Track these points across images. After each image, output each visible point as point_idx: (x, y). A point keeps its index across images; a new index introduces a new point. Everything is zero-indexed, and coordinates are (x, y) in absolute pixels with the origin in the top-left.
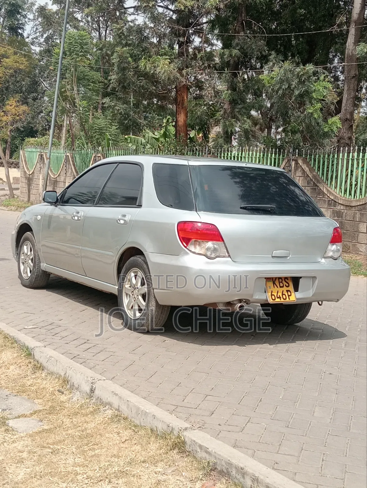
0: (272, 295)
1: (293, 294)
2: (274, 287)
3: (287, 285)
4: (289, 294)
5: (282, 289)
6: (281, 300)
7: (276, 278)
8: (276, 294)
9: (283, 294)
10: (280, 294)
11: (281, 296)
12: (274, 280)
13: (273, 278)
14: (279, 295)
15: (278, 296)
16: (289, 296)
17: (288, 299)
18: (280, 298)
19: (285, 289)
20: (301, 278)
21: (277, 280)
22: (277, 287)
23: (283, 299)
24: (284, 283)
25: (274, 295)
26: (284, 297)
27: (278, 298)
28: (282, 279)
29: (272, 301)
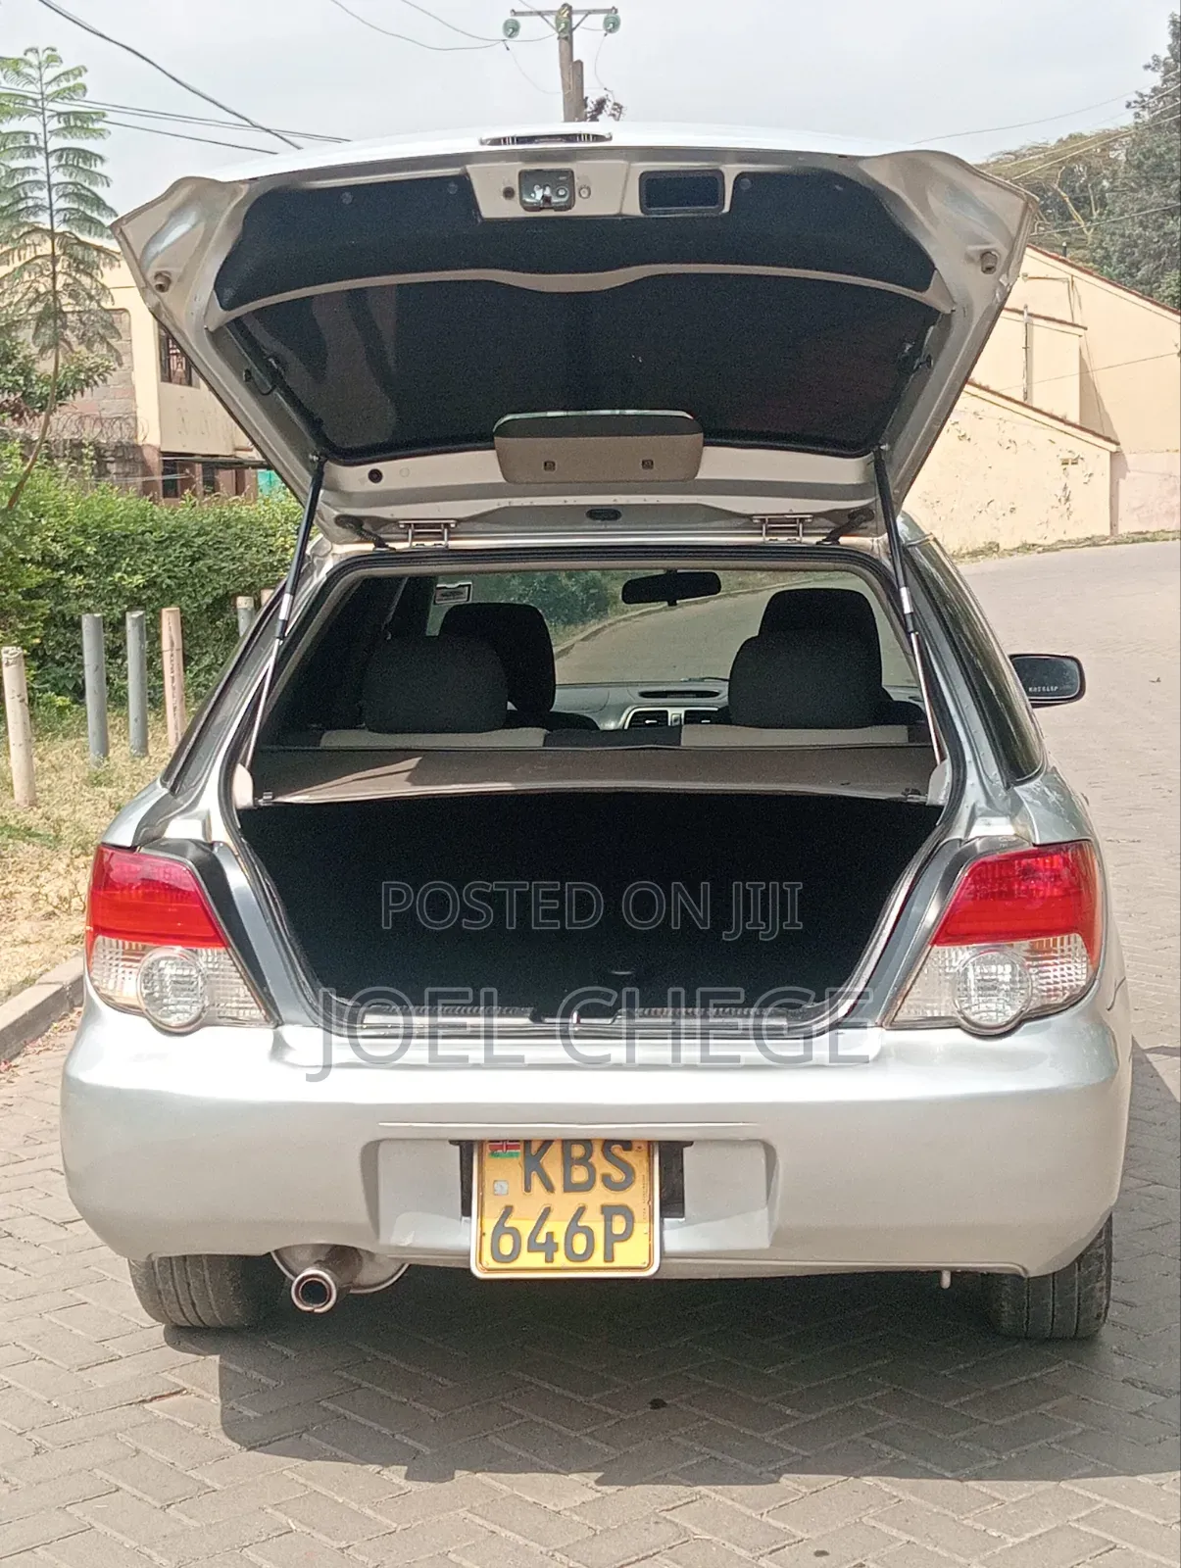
0: (500, 1229)
1: (641, 1228)
2: (528, 1189)
3: (618, 1176)
4: (619, 1225)
5: (577, 1199)
6: (549, 1259)
7: (547, 1143)
8: (526, 1228)
9: (574, 1228)
10: (557, 1227)
11: (560, 1238)
12: (535, 1147)
13: (528, 1143)
14: (550, 1235)
15: (541, 1239)
16: (611, 1239)
17: (597, 1259)
18: (549, 1248)
19: (599, 1196)
20: (690, 1143)
21: (555, 1151)
22: (550, 1188)
23: (570, 1254)
24: (602, 1166)
25: (515, 1233)
26: (580, 1243)
27: (533, 1247)
28: (587, 1143)
29: (488, 1260)
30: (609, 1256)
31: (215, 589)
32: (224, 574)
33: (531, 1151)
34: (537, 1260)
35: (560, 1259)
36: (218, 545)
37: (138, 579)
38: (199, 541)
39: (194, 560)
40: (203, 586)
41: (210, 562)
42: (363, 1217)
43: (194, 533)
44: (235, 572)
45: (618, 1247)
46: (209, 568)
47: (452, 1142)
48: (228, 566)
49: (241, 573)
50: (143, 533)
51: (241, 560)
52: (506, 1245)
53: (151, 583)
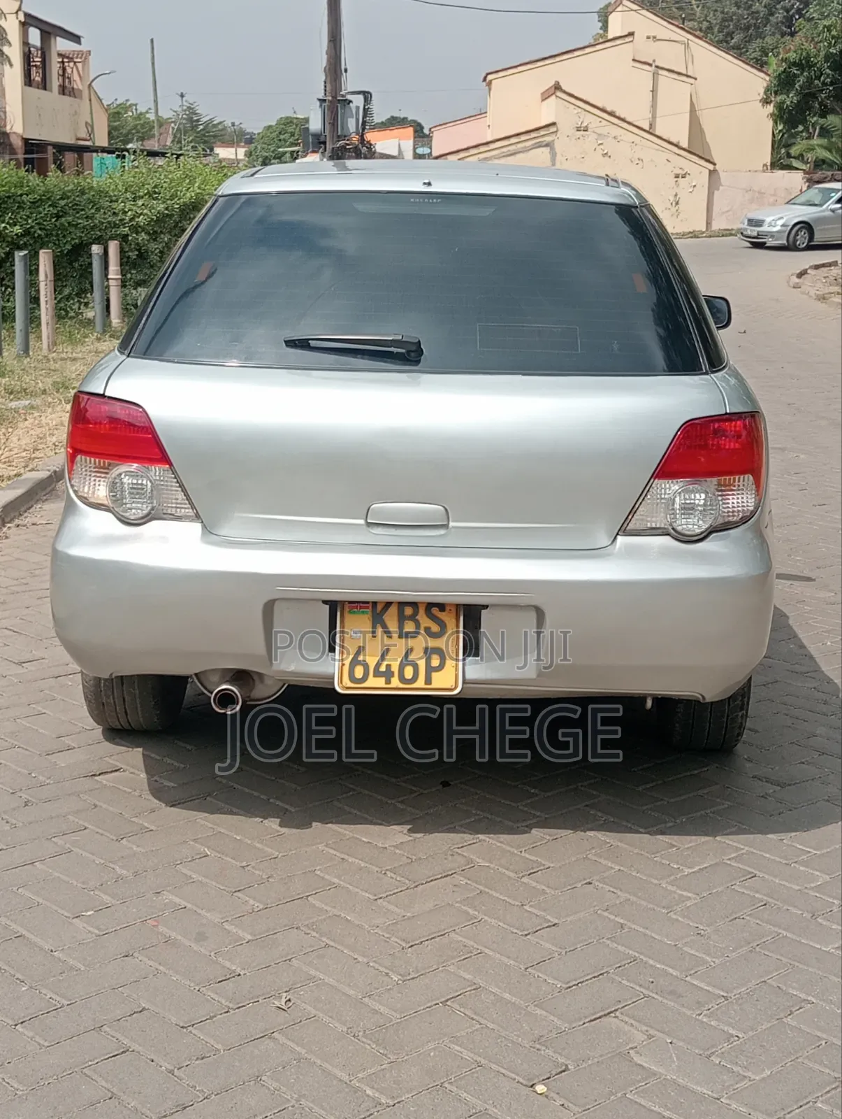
0: (354, 663)
1: (450, 663)
3: (435, 628)
4: (435, 662)
6: (388, 682)
7: (388, 605)
8: (372, 661)
9: (405, 662)
11: (395, 668)
12: (379, 608)
13: (375, 604)
14: (388, 666)
15: (383, 669)
16: (430, 670)
17: (420, 682)
18: (388, 675)
20: (486, 607)
21: (393, 610)
23: (402, 678)
24: (425, 621)
25: (365, 664)
26: (409, 671)
27: (377, 673)
28: (414, 605)
29: (348, 683)
30: (428, 680)
31: (73, 239)
32: (80, 229)
33: (377, 610)
34: (380, 682)
35: (395, 682)
36: (76, 207)
37: (17, 230)
38: (63, 203)
39: (58, 217)
40: (64, 236)
41: (70, 219)
42: (261, 649)
43: (58, 197)
44: (88, 227)
45: (434, 675)
46: (69, 223)
47: (325, 602)
48: (83, 222)
49: (92, 228)
50: (21, 195)
51: (92, 218)
52: (359, 672)
53: (27, 233)
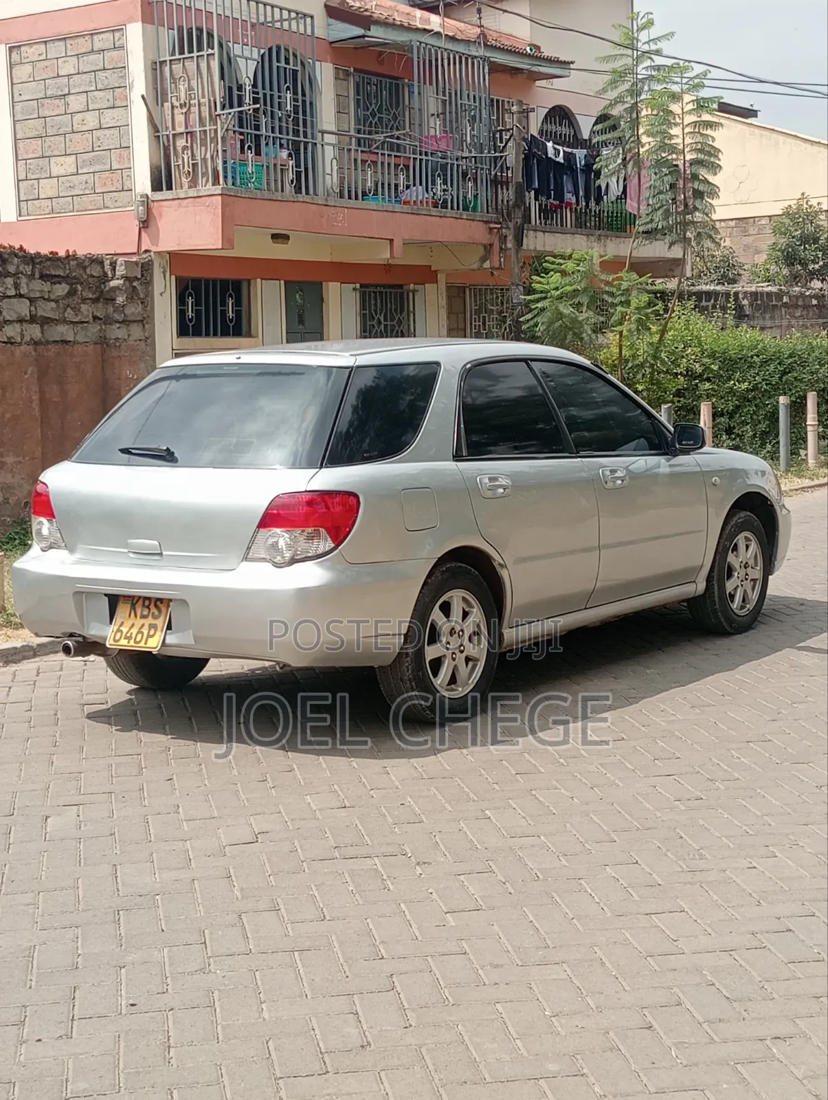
0: (119, 630)
1: (158, 633)
2: (130, 616)
3: (157, 613)
4: (152, 632)
5: (143, 621)
6: (129, 642)
7: (140, 597)
8: (125, 631)
9: (139, 632)
10: (134, 631)
11: (134, 636)
12: (136, 600)
13: (134, 597)
14: (131, 634)
15: (129, 635)
16: (148, 637)
17: (142, 644)
18: (129, 638)
19: (150, 620)
21: (141, 601)
22: (136, 616)
23: (135, 642)
24: (153, 610)
25: (122, 632)
27: (125, 638)
28: (149, 599)
29: (112, 642)
30: (145, 643)
31: (797, 392)
32: (805, 382)
33: (133, 600)
34: (125, 642)
35: (132, 643)
36: (803, 364)
37: (745, 386)
38: (790, 360)
39: (784, 373)
40: (790, 390)
41: (795, 375)
42: (76, 620)
43: (786, 356)
44: (812, 381)
45: (149, 640)
46: (795, 378)
47: (106, 595)
48: (807, 377)
49: (817, 381)
50: (752, 357)
51: (817, 372)
52: (118, 635)
53: (755, 388)
